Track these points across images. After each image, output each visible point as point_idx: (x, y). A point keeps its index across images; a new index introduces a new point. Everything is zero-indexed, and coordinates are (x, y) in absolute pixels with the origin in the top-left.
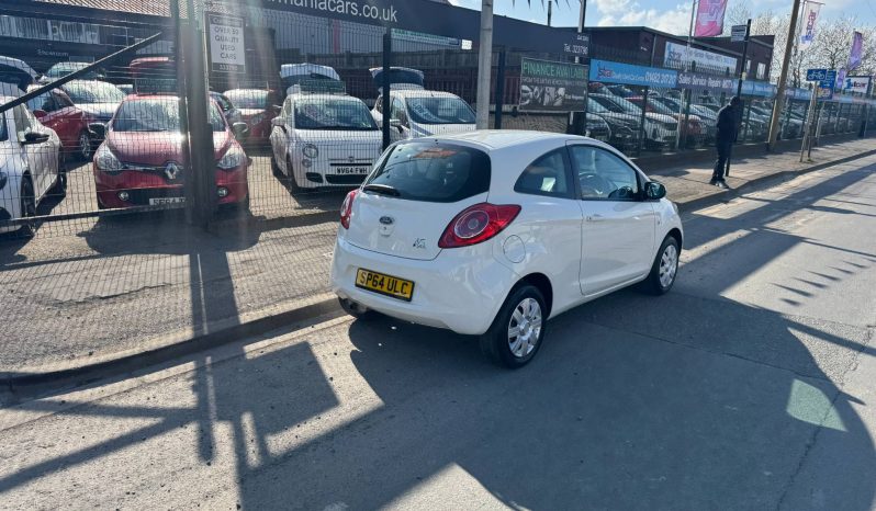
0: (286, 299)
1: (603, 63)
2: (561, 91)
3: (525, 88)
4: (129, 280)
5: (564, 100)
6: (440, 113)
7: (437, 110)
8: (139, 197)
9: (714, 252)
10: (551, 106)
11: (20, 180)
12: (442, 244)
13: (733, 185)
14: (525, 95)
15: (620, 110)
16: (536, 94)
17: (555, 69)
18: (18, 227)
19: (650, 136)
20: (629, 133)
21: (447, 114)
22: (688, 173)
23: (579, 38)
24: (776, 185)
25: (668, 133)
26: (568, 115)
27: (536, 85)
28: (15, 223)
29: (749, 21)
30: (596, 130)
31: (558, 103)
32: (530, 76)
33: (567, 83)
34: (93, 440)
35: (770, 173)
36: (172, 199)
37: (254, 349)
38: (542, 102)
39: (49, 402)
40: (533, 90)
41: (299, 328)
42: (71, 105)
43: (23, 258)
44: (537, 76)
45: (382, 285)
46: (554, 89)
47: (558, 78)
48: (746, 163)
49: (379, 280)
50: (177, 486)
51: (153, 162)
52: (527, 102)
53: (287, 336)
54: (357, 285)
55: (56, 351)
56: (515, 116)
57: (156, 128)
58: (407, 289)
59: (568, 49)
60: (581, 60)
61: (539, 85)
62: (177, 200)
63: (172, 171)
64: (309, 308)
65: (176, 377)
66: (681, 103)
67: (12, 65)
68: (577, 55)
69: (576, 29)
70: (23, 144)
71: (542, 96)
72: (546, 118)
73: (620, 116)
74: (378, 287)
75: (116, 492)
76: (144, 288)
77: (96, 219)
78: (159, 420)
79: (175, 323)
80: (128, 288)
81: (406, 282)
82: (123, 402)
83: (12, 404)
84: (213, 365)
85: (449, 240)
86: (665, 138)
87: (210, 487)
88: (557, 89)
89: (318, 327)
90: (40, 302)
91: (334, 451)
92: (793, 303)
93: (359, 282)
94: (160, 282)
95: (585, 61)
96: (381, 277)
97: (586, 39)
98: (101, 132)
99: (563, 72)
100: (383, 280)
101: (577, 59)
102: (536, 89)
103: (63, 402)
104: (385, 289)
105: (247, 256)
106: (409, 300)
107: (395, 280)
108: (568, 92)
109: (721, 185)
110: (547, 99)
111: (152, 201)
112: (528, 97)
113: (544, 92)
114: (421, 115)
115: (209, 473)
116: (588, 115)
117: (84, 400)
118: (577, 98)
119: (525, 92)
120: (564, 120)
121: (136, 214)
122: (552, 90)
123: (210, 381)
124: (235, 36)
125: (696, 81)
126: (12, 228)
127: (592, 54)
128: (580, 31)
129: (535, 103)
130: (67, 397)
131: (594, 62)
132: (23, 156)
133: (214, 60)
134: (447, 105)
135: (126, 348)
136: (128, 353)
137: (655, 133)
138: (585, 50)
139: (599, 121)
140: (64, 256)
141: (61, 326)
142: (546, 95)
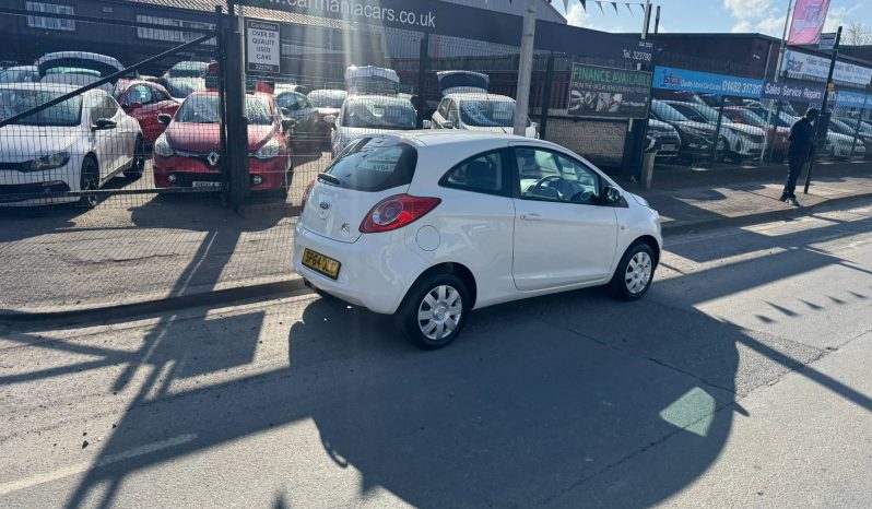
0: (266, 274)
1: (669, 71)
2: (618, 97)
3: (575, 93)
4: (145, 249)
5: (621, 106)
6: (495, 116)
7: (492, 112)
8: (185, 179)
9: (728, 266)
10: (605, 111)
11: (81, 159)
12: (362, 229)
13: (806, 202)
14: (574, 100)
15: (702, 119)
16: (588, 98)
17: (611, 75)
18: (78, 198)
19: (732, 148)
20: (706, 143)
21: (501, 117)
22: (764, 188)
23: (642, 44)
24: (863, 206)
25: (754, 145)
26: (627, 122)
27: (588, 90)
28: (75, 194)
29: (840, 29)
30: (663, 138)
31: (614, 109)
32: (581, 81)
33: (625, 89)
34: (44, 366)
35: (861, 193)
36: (212, 184)
37: (214, 313)
38: (595, 108)
39: (31, 336)
40: (584, 96)
41: (267, 299)
42: (169, 99)
43: (73, 224)
44: (589, 81)
45: (319, 264)
46: (609, 95)
47: (613, 84)
48: (844, 181)
49: (317, 259)
50: (81, 406)
51: (198, 149)
52: (577, 107)
53: (251, 306)
54: (303, 263)
55: (54, 298)
56: (576, 121)
57: (210, 120)
58: (335, 269)
59: (627, 55)
60: (643, 68)
61: (592, 91)
62: (217, 184)
63: (213, 158)
64: (282, 283)
65: (137, 329)
66: (771, 110)
67: (109, 63)
68: (639, 61)
69: (640, 34)
70: (93, 130)
71: (595, 101)
72: (604, 125)
73: (702, 125)
74: (317, 266)
75: (34, 404)
76: (155, 256)
77: (155, 195)
78: (102, 358)
79: (160, 285)
80: (141, 254)
81: (334, 262)
82: (85, 342)
83: (4, 335)
84: (175, 321)
85: (368, 226)
86: (750, 151)
87: (105, 409)
88: (613, 95)
89: (284, 300)
90: (64, 260)
91: (218, 397)
92: (766, 320)
93: (305, 260)
94: (170, 252)
95: (648, 67)
96: (318, 257)
97: (649, 45)
98: (167, 121)
99: (623, 78)
100: (320, 259)
101: (639, 66)
102: (588, 94)
103: (40, 337)
104: (321, 268)
105: (258, 236)
106: (335, 278)
107: (328, 260)
108: (626, 97)
109: (790, 202)
110: (600, 106)
111: (194, 184)
112: (579, 102)
113: (597, 97)
114: (473, 117)
115: (111, 400)
116: (651, 122)
117: (57, 337)
118: (637, 105)
119: (575, 97)
120: (624, 127)
121: (175, 194)
122: (606, 96)
123: (163, 333)
124: (272, 39)
125: (787, 92)
126: (73, 199)
127: (656, 61)
128: (643, 37)
129: (586, 108)
130: (45, 334)
131: (659, 70)
132: (92, 139)
133: (250, 61)
134: (502, 108)
135: (109, 301)
136: (108, 304)
137: (739, 145)
138: (648, 57)
139: (668, 130)
140: (107, 225)
141: (70, 280)
142: (599, 101)
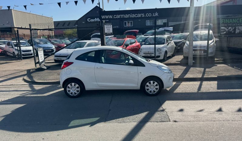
3: (222, 28)
10: (241, 33)
14: (222, 30)
16: (230, 29)
27: (230, 26)
38: (235, 32)
40: (228, 28)
44: (230, 23)
61: (232, 26)
71: (235, 30)
112: (225, 31)
113: (235, 28)
122: (240, 28)
124: (110, 27)
129: (230, 33)
133: (105, 32)
142: (237, 30)
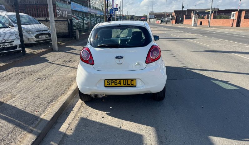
2: (66, 12)
12: (147, 62)
17: (64, 5)
26: (67, 21)
31: (66, 16)
32: (58, 7)
44: (60, 7)
45: (120, 84)
47: (65, 8)
49: (118, 82)
52: (59, 16)
54: (105, 87)
58: (134, 82)
74: (119, 85)
81: (132, 80)
93: (106, 85)
95: (69, 3)
96: (118, 81)
100: (120, 81)
102: (61, 12)
104: (122, 85)
106: (136, 86)
107: (126, 80)
110: (64, 15)
118: (70, 15)
119: (58, 12)
